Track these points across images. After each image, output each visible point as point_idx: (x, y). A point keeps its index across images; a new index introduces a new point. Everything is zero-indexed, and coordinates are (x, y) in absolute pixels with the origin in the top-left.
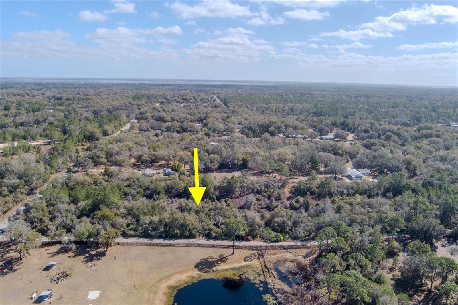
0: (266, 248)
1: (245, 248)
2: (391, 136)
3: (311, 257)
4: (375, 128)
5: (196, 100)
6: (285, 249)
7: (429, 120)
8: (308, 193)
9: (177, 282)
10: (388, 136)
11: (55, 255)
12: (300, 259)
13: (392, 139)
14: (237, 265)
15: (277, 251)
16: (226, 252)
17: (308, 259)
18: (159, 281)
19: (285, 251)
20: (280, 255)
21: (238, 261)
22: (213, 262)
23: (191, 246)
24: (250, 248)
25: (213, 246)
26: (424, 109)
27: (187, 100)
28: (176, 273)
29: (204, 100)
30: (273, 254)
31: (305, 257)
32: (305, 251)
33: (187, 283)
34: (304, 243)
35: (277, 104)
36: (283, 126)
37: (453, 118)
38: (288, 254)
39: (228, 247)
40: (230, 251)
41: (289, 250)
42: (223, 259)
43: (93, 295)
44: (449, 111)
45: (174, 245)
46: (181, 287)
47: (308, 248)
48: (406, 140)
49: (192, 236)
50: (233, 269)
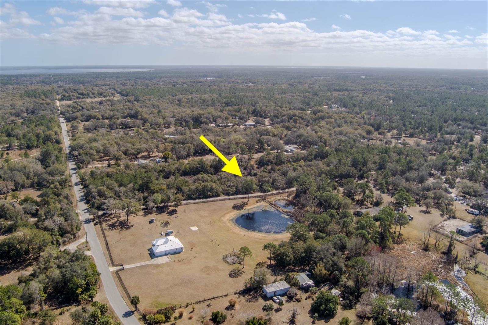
0: (266, 195)
1: (253, 197)
2: (297, 120)
3: (292, 196)
4: (281, 114)
6: (275, 195)
7: (318, 104)
9: (230, 217)
10: (295, 119)
11: (146, 215)
12: (286, 198)
13: (298, 121)
14: (255, 206)
15: (271, 196)
16: (245, 200)
17: (290, 197)
18: (221, 218)
20: (275, 198)
21: (254, 204)
22: (241, 205)
23: (222, 200)
24: (255, 197)
25: (234, 199)
26: (308, 94)
27: (85, 95)
28: (226, 214)
30: (270, 198)
31: (288, 196)
32: (287, 194)
34: (284, 191)
35: (184, 96)
37: (332, 101)
38: (279, 197)
39: (243, 198)
40: (247, 200)
41: (278, 195)
42: (245, 204)
44: (328, 94)
45: (210, 201)
47: (287, 192)
48: (308, 122)
49: (218, 195)
50: (255, 207)
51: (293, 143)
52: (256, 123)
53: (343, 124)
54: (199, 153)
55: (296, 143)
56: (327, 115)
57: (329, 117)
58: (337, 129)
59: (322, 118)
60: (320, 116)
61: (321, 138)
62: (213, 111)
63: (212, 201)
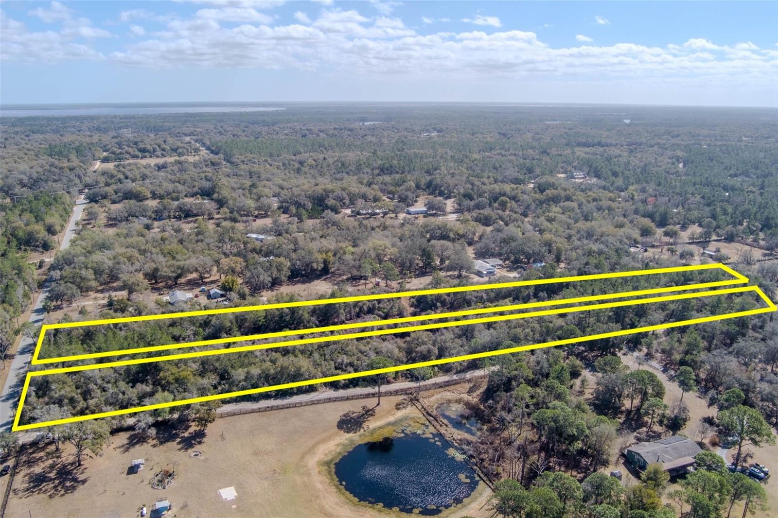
0: (419, 389)
1: (390, 394)
2: (506, 202)
3: (478, 392)
4: (478, 190)
5: (164, 150)
6: (441, 387)
7: (547, 172)
8: (438, 304)
9: (326, 455)
10: (502, 201)
11: (129, 448)
12: (466, 397)
13: (509, 205)
14: (391, 419)
15: (432, 391)
16: (371, 403)
17: (475, 394)
18: (302, 457)
19: (441, 389)
20: (439, 396)
21: (389, 413)
22: (359, 417)
23: (318, 403)
24: (397, 393)
25: (348, 399)
26: (531, 151)
27: (148, 151)
28: (317, 443)
29: (180, 150)
30: (429, 397)
31: (470, 392)
32: (467, 386)
33: (340, 453)
34: (462, 375)
35: (312, 154)
36: (345, 195)
37: (574, 164)
38: (448, 394)
39: (368, 396)
40: (374, 401)
41: (447, 388)
42: (368, 413)
43: (229, 493)
44: (566, 152)
45: (289, 407)
46: (337, 461)
47: (469, 381)
48: (528, 207)
50: (389, 424)
51: (493, 255)
52: (429, 209)
53: (595, 214)
54: (302, 276)
55: (499, 255)
56: (563, 194)
57: (568, 199)
58: (582, 225)
59: (555, 200)
60: (550, 195)
61: (548, 244)
62: (353, 184)
63: (295, 406)
